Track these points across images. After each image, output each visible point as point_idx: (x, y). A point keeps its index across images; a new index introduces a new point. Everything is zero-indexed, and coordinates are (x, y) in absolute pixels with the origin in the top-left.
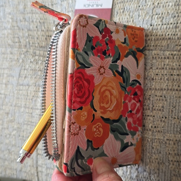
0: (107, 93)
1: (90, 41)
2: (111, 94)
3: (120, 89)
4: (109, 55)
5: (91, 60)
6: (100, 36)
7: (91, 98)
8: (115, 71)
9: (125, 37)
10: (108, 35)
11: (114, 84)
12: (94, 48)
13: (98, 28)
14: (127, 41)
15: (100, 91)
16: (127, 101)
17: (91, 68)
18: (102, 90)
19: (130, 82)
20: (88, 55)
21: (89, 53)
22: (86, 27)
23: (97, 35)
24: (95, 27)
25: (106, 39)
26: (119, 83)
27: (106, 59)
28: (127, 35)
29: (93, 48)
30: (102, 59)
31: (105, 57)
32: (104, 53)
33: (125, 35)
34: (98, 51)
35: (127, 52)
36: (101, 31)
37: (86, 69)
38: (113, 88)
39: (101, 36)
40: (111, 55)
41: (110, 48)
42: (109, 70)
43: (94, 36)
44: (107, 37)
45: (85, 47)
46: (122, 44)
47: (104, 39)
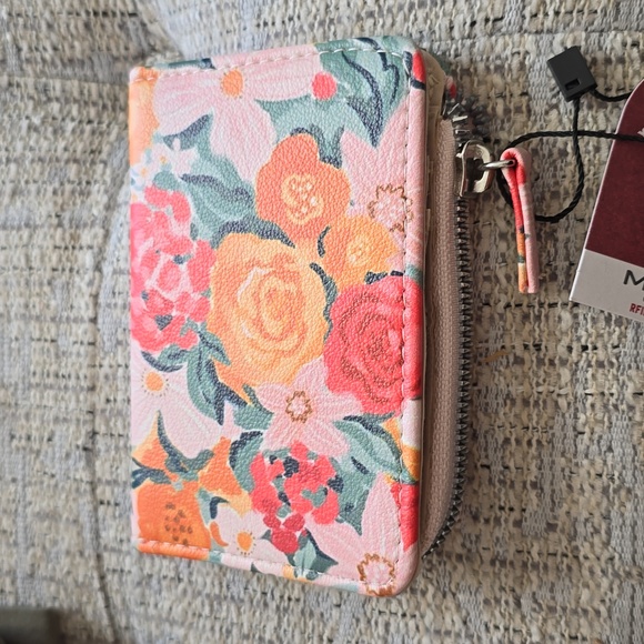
0: (273, 327)
1: (349, 508)
2: (258, 323)
4: (273, 458)
5: (343, 443)
6: (310, 523)
8: (249, 404)
10: (282, 527)
11: (249, 357)
12: (331, 483)
13: (320, 553)
14: (204, 508)
16: (196, 296)
17: (340, 417)
19: (185, 364)
20: (354, 460)
22: (367, 556)
23: (319, 526)
24: (331, 556)
25: (289, 515)
27: (284, 446)
28: (208, 526)
31: (289, 455)
32: (291, 466)
33: (214, 527)
34: (316, 474)
37: (359, 414)
38: (253, 344)
39: (305, 526)
40: (267, 460)
41: (273, 484)
42: (270, 405)
44: (283, 520)
45: (365, 488)
46: (224, 496)
47: (295, 512)
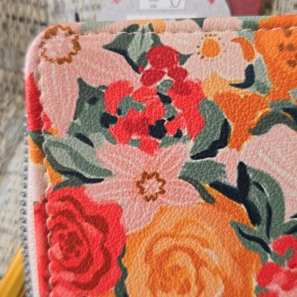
0: (181, 259)
1: (93, 101)
2: (199, 263)
3: (239, 245)
4: (179, 135)
5: (105, 159)
6: (135, 80)
7: (114, 272)
8: (207, 186)
9: (248, 64)
10: (166, 70)
11: (209, 231)
12: (114, 120)
13: (124, 53)
14: (262, 75)
15: (149, 252)
16: (274, 287)
17: (107, 181)
18: (159, 249)
19: (287, 219)
20: (91, 144)
21: (91, 136)
23: (122, 77)
24: (112, 53)
25: (158, 83)
26: (233, 224)
27: (165, 150)
28: (258, 55)
29: (106, 120)
30: (148, 149)
31: (160, 141)
32: (158, 130)
33: (249, 55)
34: (130, 127)
35: (260, 114)
36: (135, 60)
37: (88, 186)
38: (205, 243)
39: (140, 76)
40: (185, 133)
41: (179, 111)
42: (180, 185)
43: (108, 82)
44: (166, 77)
45: (78, 121)
46: (234, 90)
47: (152, 87)
